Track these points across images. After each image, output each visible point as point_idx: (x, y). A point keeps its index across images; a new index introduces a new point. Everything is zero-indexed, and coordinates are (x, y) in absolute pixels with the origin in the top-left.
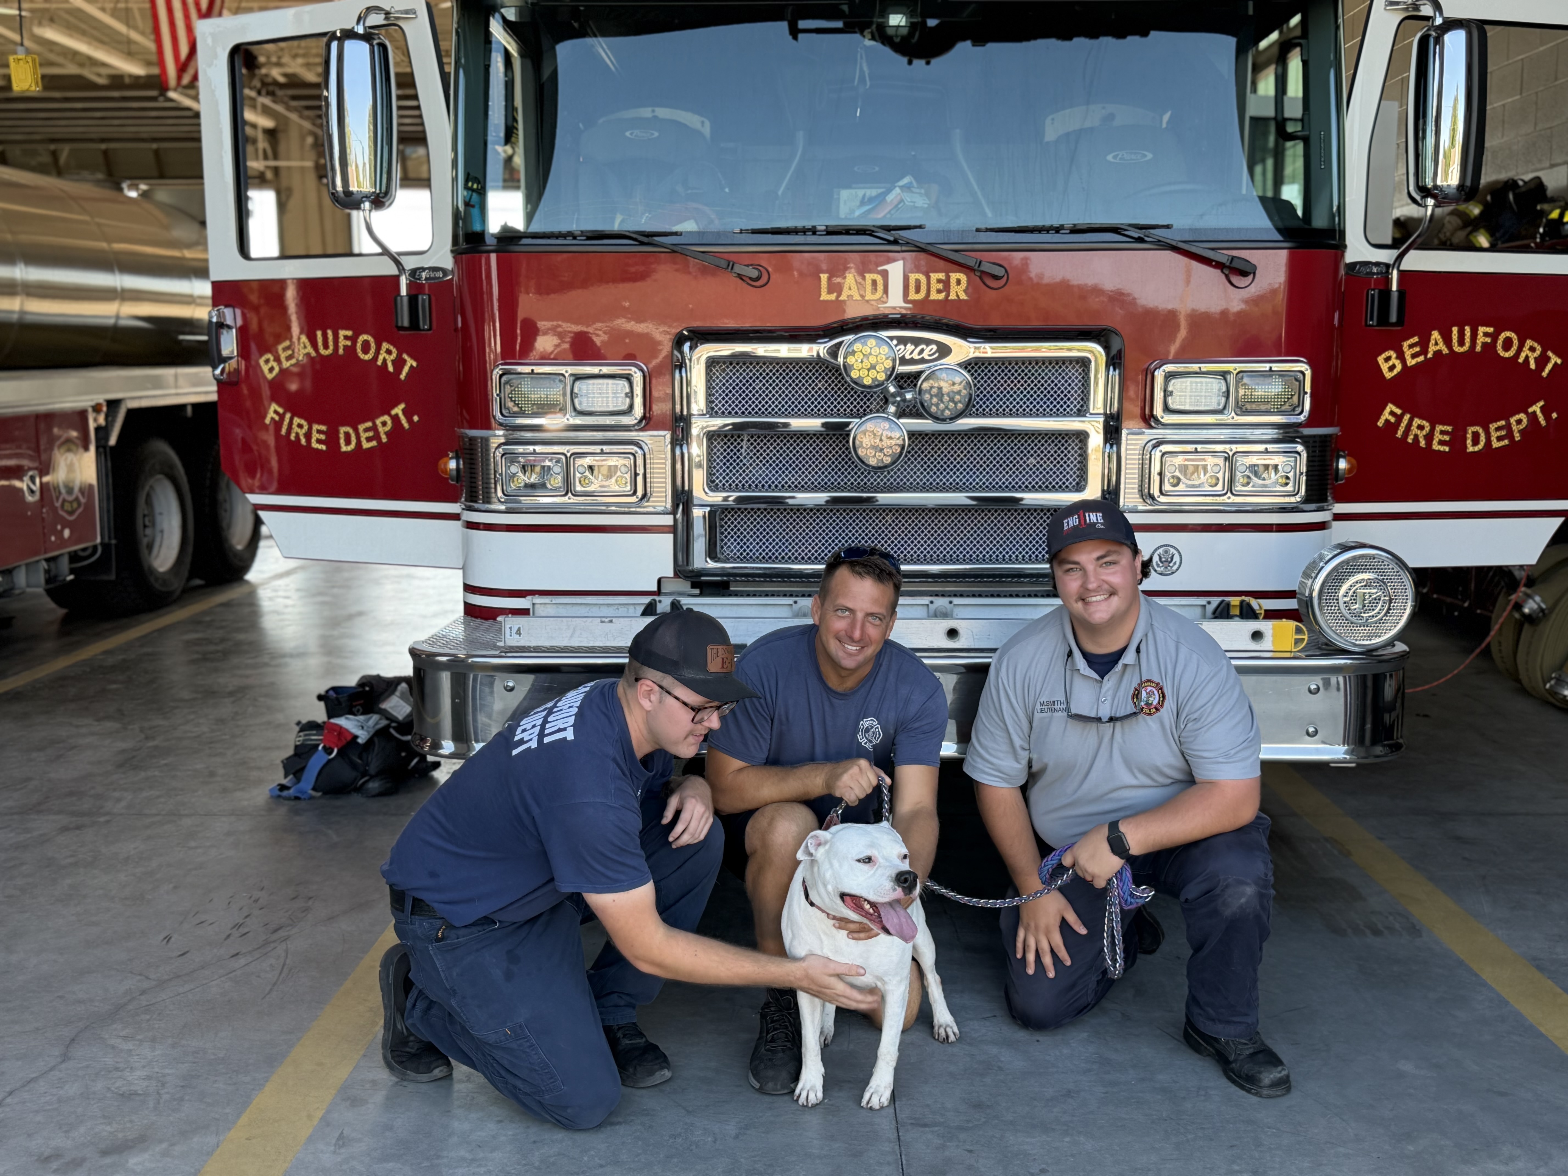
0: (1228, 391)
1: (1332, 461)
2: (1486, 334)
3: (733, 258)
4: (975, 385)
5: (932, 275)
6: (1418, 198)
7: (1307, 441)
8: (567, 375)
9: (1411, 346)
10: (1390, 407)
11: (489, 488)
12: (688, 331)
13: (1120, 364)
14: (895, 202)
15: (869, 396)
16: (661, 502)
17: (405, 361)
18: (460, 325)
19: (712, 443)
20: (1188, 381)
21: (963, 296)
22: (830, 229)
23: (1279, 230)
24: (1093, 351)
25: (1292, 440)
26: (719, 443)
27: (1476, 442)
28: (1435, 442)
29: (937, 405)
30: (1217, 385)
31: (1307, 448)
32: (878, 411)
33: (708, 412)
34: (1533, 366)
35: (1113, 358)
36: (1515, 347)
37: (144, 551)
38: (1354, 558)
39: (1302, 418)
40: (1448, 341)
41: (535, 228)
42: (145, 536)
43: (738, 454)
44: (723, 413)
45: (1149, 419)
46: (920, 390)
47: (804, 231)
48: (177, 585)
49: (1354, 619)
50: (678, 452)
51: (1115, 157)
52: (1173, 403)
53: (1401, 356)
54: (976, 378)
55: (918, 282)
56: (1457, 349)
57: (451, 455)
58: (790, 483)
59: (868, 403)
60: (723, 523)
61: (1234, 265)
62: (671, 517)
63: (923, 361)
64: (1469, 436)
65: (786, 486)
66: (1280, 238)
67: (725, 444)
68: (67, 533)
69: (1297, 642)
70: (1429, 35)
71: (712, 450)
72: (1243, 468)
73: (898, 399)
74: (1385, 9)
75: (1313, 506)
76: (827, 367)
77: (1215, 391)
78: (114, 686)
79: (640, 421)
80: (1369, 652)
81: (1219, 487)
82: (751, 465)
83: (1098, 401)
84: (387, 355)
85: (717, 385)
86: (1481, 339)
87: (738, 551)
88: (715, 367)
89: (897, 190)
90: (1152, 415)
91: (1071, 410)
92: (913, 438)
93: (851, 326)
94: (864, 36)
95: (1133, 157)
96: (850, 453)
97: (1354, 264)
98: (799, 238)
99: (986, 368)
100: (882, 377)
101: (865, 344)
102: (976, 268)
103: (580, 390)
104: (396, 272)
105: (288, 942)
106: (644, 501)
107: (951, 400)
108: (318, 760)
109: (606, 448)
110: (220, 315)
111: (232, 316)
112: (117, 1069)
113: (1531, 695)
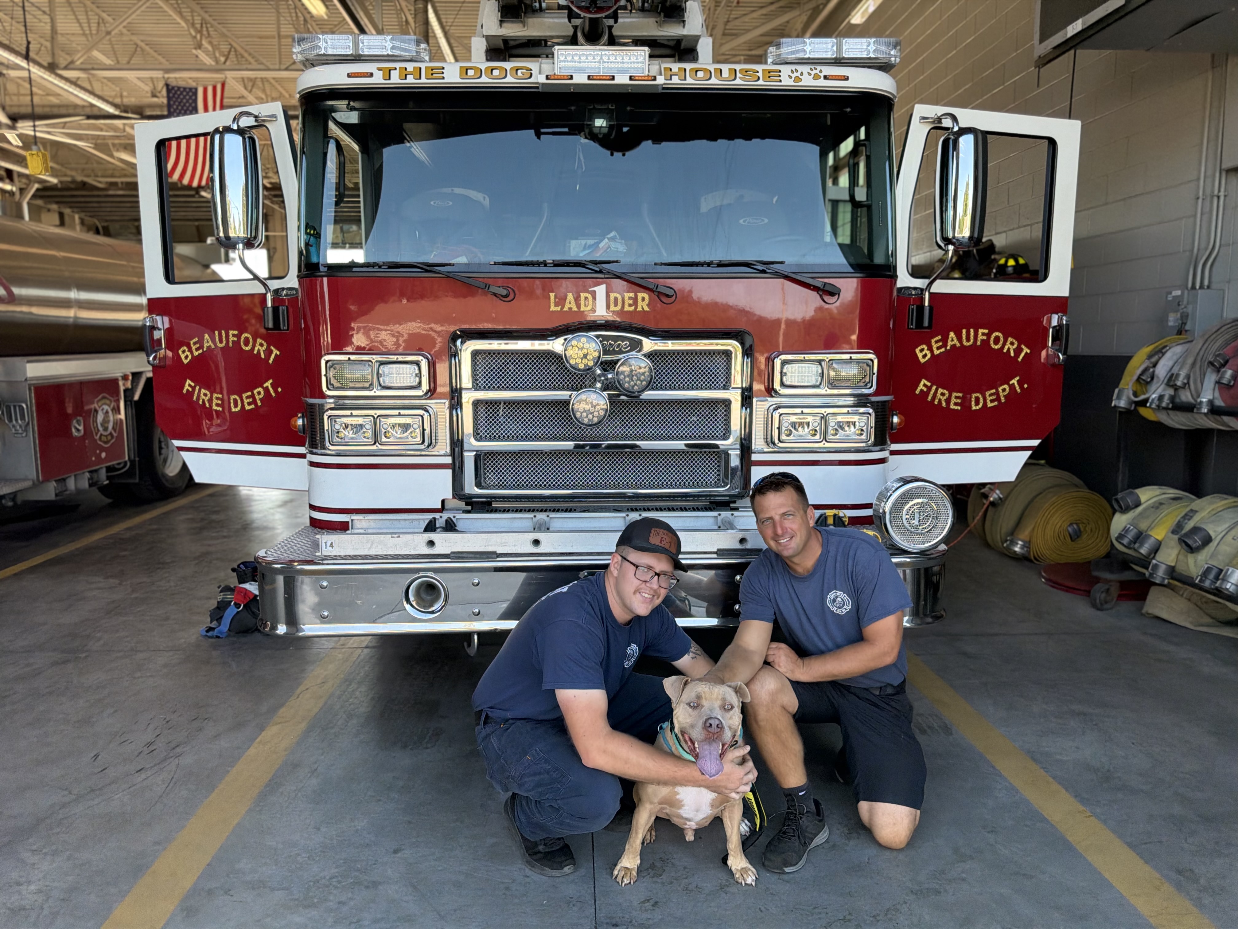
0: (823, 373)
1: (889, 418)
2: (983, 334)
3: (490, 281)
4: (655, 369)
5: (626, 294)
6: (942, 245)
7: (874, 405)
8: (374, 361)
9: (937, 342)
10: (924, 381)
11: (322, 440)
12: (460, 331)
13: (751, 354)
14: (605, 248)
15: (583, 377)
16: (443, 448)
17: (272, 351)
18: (303, 326)
19: (477, 408)
20: (796, 366)
21: (646, 309)
22: (555, 262)
23: (851, 265)
24: (733, 345)
25: (862, 405)
26: (482, 408)
27: (977, 403)
28: (952, 403)
29: (629, 383)
30: (815, 369)
31: (874, 410)
32: (589, 387)
33: (474, 387)
34: (1012, 354)
35: (746, 350)
36: (1001, 342)
38: (911, 489)
39: (871, 391)
40: (960, 339)
41: (371, 260)
43: (496, 415)
44: (484, 387)
45: (770, 391)
46: (618, 372)
47: (538, 264)
49: (913, 530)
50: (454, 414)
51: (744, 221)
52: (787, 382)
53: (930, 349)
54: (655, 364)
55: (616, 299)
56: (965, 343)
57: (300, 415)
58: (531, 435)
59: (583, 382)
60: (486, 462)
61: (826, 288)
62: (450, 458)
63: (620, 352)
64: (973, 399)
65: (529, 437)
66: (852, 271)
67: (486, 408)
68: (103, 455)
70: (950, 138)
71: (476, 413)
72: (833, 424)
73: (603, 378)
74: (920, 122)
75: (878, 448)
76: (555, 357)
77: (815, 372)
79: (426, 393)
80: (923, 552)
81: (818, 437)
82: (504, 422)
83: (738, 379)
84: (260, 348)
85: (480, 368)
86: (980, 337)
87: (497, 480)
88: (477, 356)
89: (606, 240)
90: (773, 388)
91: (719, 385)
92: (614, 405)
93: (570, 328)
94: (581, 137)
95: (756, 221)
96: (570, 415)
97: (902, 288)
98: (535, 269)
99: (662, 357)
100: (591, 363)
101: (579, 341)
102: (655, 289)
103: (383, 371)
104: (264, 291)
105: (181, 758)
106: (430, 448)
107: (639, 379)
108: (231, 611)
109: (403, 412)
110: (153, 320)
111: (163, 322)
112: (18, 884)
113: (993, 549)
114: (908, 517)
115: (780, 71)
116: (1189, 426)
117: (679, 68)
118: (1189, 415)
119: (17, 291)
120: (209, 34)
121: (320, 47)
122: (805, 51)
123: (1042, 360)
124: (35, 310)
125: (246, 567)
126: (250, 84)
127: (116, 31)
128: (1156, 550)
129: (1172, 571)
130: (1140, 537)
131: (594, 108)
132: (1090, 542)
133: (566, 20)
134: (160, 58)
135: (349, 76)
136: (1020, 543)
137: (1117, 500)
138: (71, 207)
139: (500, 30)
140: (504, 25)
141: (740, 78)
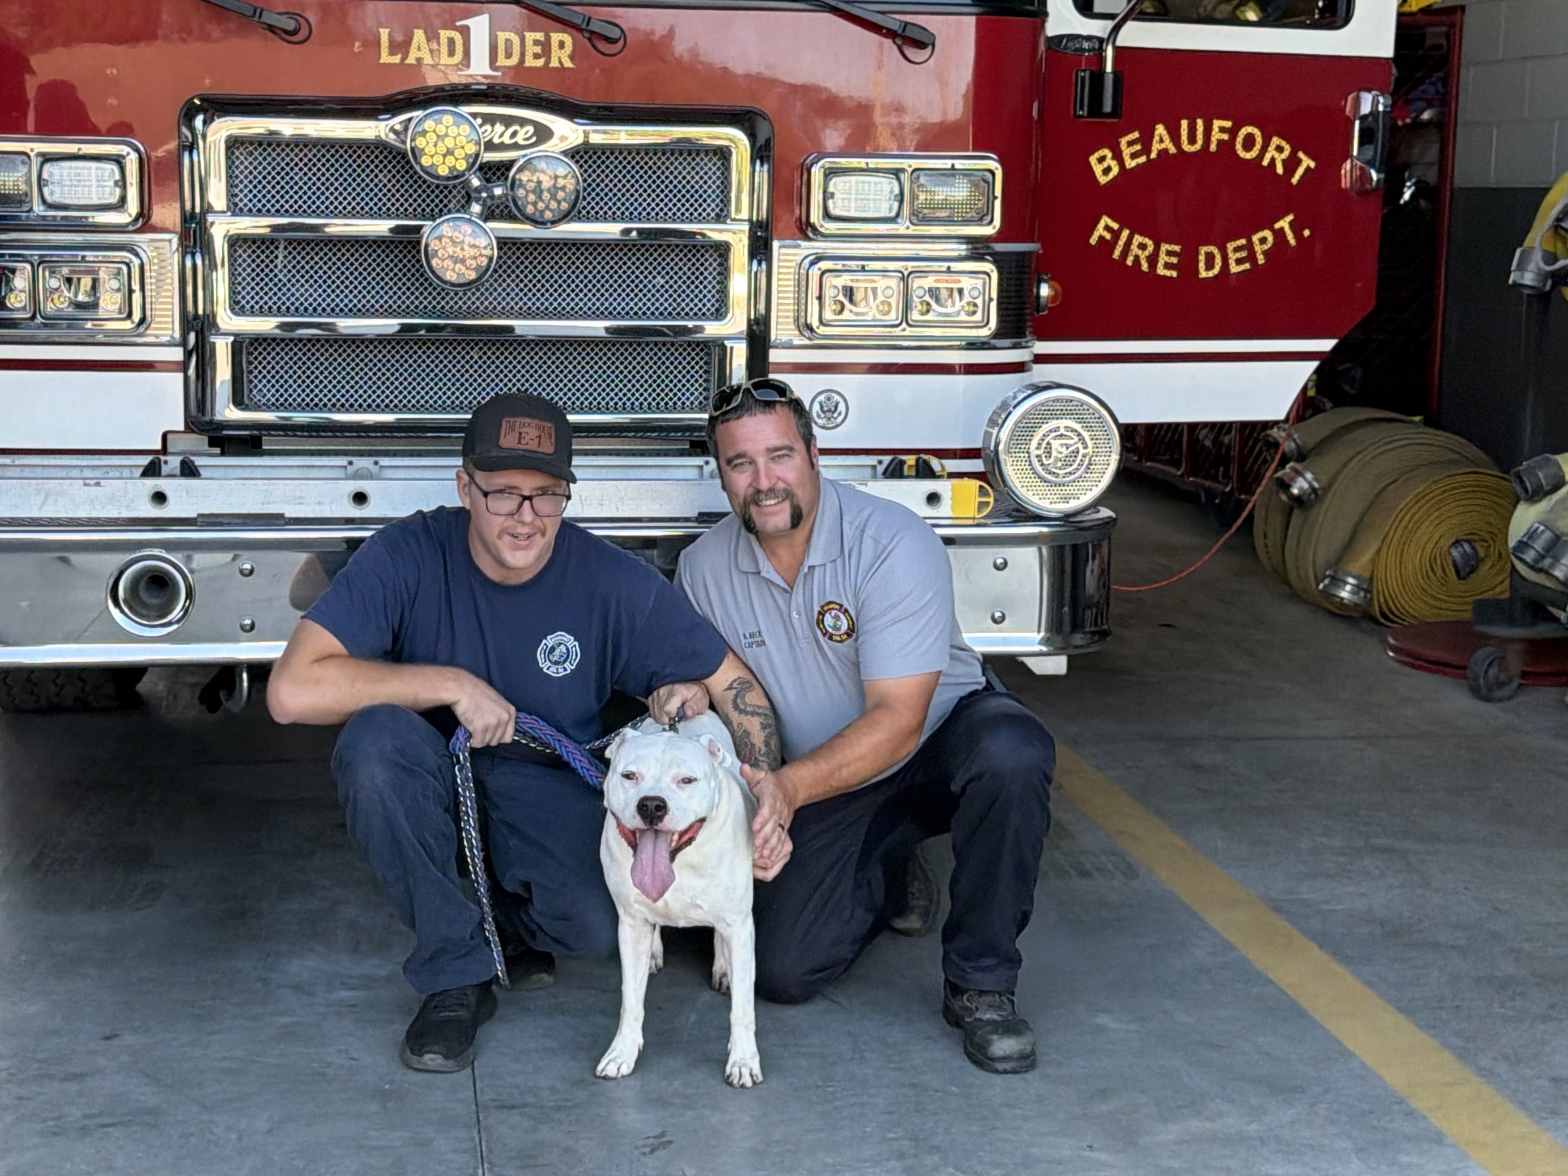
0: (902, 194)
1: (1031, 285)
2: (1222, 130)
3: (261, 3)
4: (585, 181)
5: (527, 34)
8: (32, 155)
9: (1130, 144)
10: (1105, 220)
13: (768, 157)
15: (446, 192)
16: (167, 329)
19: (236, 251)
20: (851, 181)
21: (568, 64)
24: (734, 138)
25: (979, 258)
26: (245, 251)
27: (1210, 265)
28: (1160, 265)
29: (535, 204)
30: (888, 186)
31: (999, 267)
32: (458, 211)
33: (229, 208)
35: (760, 149)
38: (1048, 401)
40: (1175, 137)
43: (271, 266)
44: (250, 210)
45: (805, 229)
46: (513, 184)
49: (1048, 477)
50: (189, 263)
52: (834, 208)
53: (1118, 156)
54: (586, 171)
55: (509, 44)
56: (1187, 147)
58: (342, 305)
59: (446, 201)
60: (251, 359)
61: (908, 33)
62: (180, 349)
63: (516, 146)
64: (1202, 258)
65: (337, 310)
66: (959, 1)
67: (252, 252)
69: (982, 505)
71: (236, 260)
72: (921, 292)
73: (484, 195)
76: (390, 153)
77: (887, 193)
79: (136, 220)
80: (1067, 518)
81: (893, 315)
82: (289, 281)
83: (743, 204)
85: (242, 172)
86: (1216, 136)
87: (273, 395)
88: (238, 148)
90: (809, 224)
91: (708, 215)
92: (505, 249)
93: (422, 98)
96: (422, 266)
97: (1060, 38)
99: (599, 158)
100: (462, 166)
101: (438, 122)
102: (584, 26)
103: (51, 174)
106: (142, 329)
107: (553, 198)
109: (89, 256)
114: (1040, 452)
123: (1343, 184)
130: (1555, 546)
132: (1498, 579)
136: (1351, 580)
137: (1521, 480)
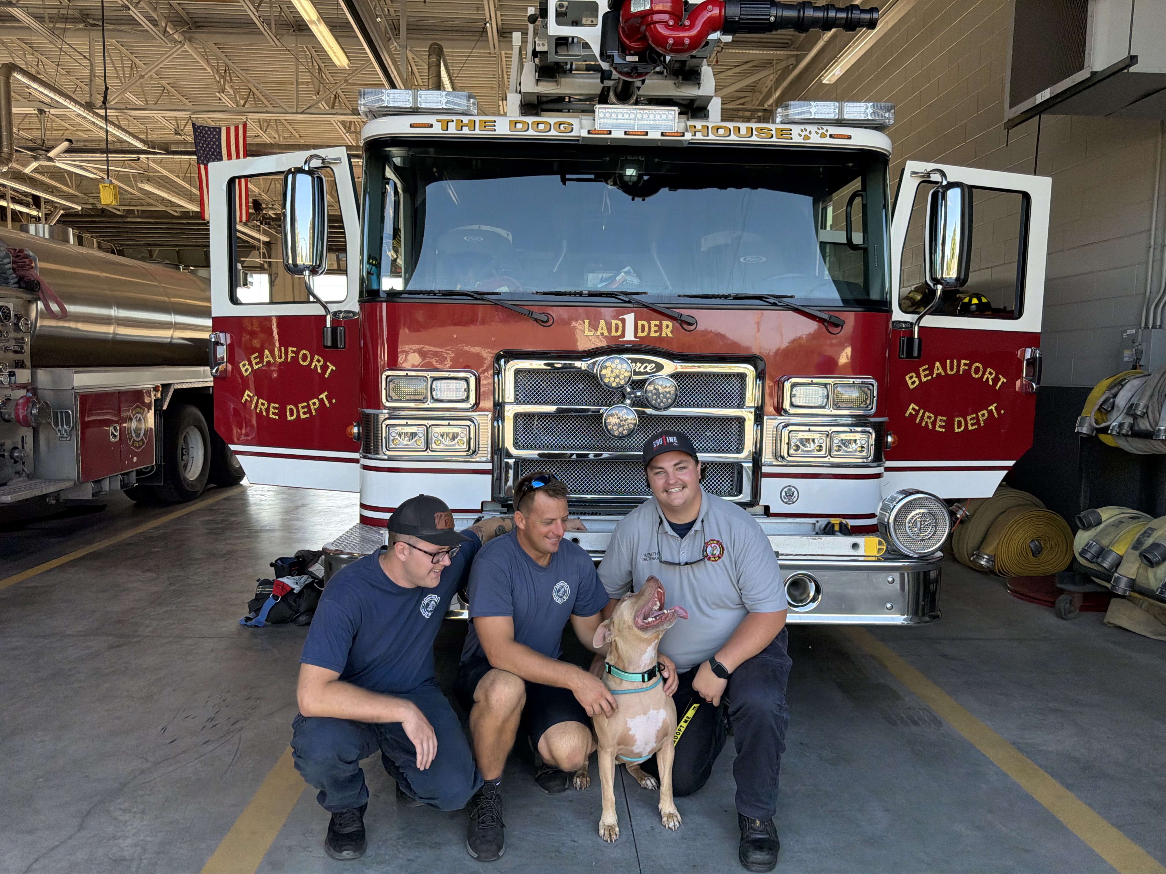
0: (828, 395)
1: (885, 437)
2: (965, 364)
3: (531, 308)
4: (680, 388)
5: (652, 322)
7: (875, 426)
8: (428, 377)
9: (924, 370)
10: (913, 405)
11: (378, 445)
12: (504, 352)
13: (763, 376)
14: (622, 281)
16: (485, 454)
17: (328, 367)
18: (362, 345)
19: (517, 420)
20: (803, 389)
21: (670, 335)
22: (591, 293)
24: (748, 369)
25: (864, 425)
26: (521, 420)
27: (959, 426)
28: (937, 426)
29: (656, 400)
30: (822, 391)
31: (874, 429)
32: (618, 403)
33: (514, 401)
34: (991, 383)
35: (759, 374)
36: (981, 372)
37: (181, 468)
38: (915, 500)
39: (872, 412)
40: (944, 368)
41: (409, 288)
42: (182, 460)
43: (533, 427)
44: (524, 402)
45: (780, 410)
46: (646, 391)
47: (575, 294)
48: (199, 488)
49: (914, 537)
50: (496, 424)
51: (745, 259)
52: (796, 402)
53: (918, 376)
54: (680, 384)
55: (643, 326)
56: (949, 372)
57: (355, 424)
58: (564, 445)
59: (613, 398)
60: (523, 469)
61: (831, 320)
62: (491, 464)
64: (956, 423)
65: (562, 447)
68: (135, 459)
69: (879, 549)
70: (939, 191)
71: (516, 424)
72: (837, 441)
73: (633, 396)
74: (911, 176)
75: (875, 464)
76: (588, 375)
77: (821, 395)
78: (157, 550)
79: (473, 406)
80: (922, 558)
81: (823, 452)
82: (540, 433)
83: (751, 399)
84: (317, 363)
85: (521, 385)
86: (962, 367)
88: (520, 374)
89: (623, 274)
90: (782, 408)
91: (734, 404)
92: (642, 420)
93: (601, 351)
94: (608, 184)
95: (755, 260)
96: (603, 428)
97: (895, 322)
98: (572, 298)
99: (687, 378)
100: (623, 382)
101: (613, 362)
102: (679, 318)
103: (436, 386)
104: (324, 313)
105: (242, 732)
106: (474, 455)
107: (665, 397)
108: (270, 603)
109: (452, 422)
110: (217, 337)
111: (224, 338)
112: (115, 838)
113: (959, 562)
114: (910, 525)
115: (791, 130)
116: (1147, 452)
117: (702, 126)
118: (1147, 442)
119: (71, 308)
120: (231, 79)
121: (384, 101)
122: (810, 112)
123: (1017, 389)
124: (80, 326)
125: (282, 562)
126: (266, 124)
127: (148, 75)
128: (1117, 565)
129: (1133, 584)
130: (1102, 552)
131: (626, 159)
132: (1051, 557)
133: (599, 81)
134: (183, 99)
135: (412, 126)
136: (986, 557)
137: (1080, 519)
138: (90, 232)
139: (536, 88)
140: (540, 83)
141: (756, 135)
